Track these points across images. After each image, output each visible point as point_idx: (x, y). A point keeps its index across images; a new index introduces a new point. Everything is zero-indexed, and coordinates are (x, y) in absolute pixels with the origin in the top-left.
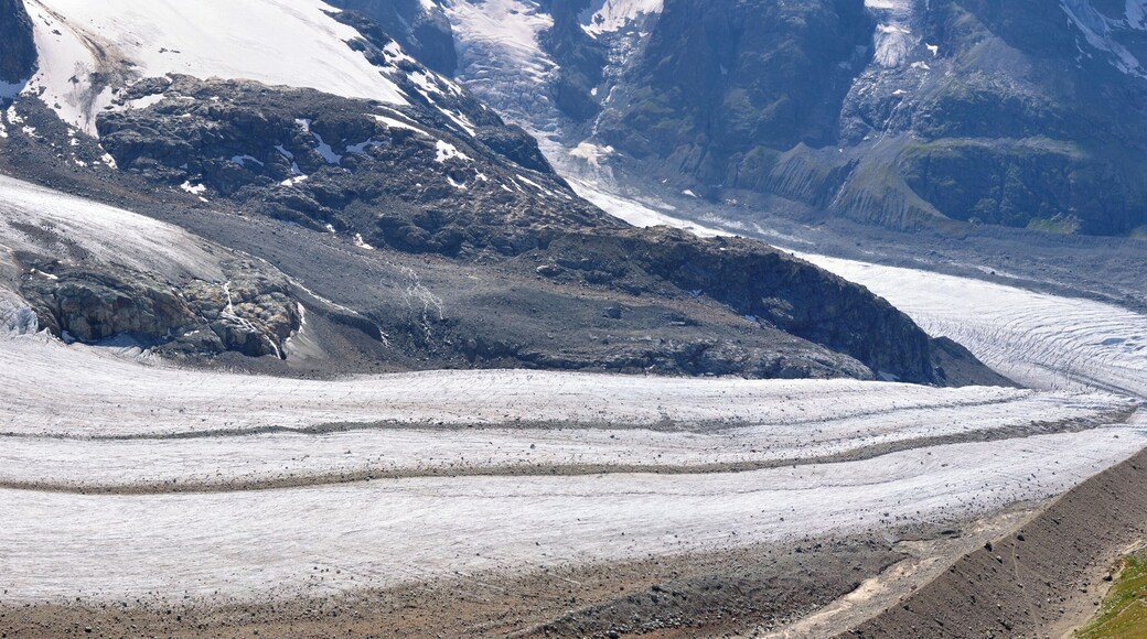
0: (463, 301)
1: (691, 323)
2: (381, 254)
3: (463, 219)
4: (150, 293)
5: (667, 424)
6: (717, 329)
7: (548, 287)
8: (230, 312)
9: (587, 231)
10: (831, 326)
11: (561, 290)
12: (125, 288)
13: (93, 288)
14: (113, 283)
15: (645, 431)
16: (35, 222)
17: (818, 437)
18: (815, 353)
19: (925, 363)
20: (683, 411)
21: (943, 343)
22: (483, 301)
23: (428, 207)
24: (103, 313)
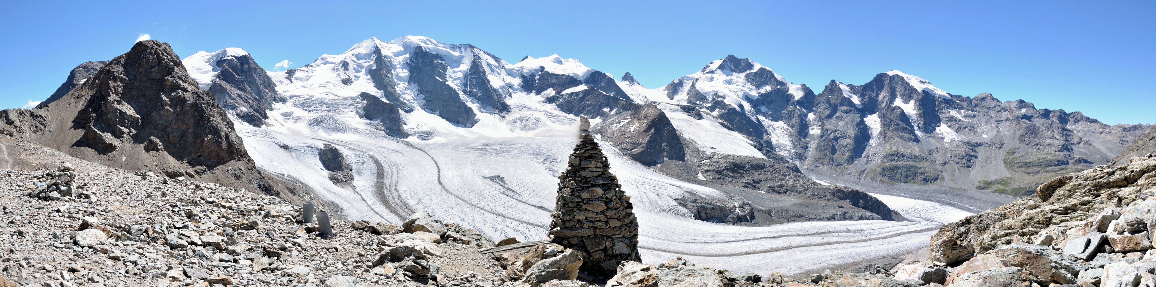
0: (791, 205)
1: (842, 207)
2: (769, 195)
3: (788, 185)
4: (719, 206)
5: (849, 231)
6: (847, 208)
7: (808, 201)
8: (737, 210)
9: (816, 187)
10: (870, 207)
11: (812, 201)
12: (713, 205)
13: (706, 205)
14: (710, 204)
15: (844, 233)
16: (689, 191)
17: (880, 232)
18: (868, 214)
19: (890, 216)
20: (850, 228)
21: (893, 211)
22: (795, 205)
23: (779, 183)
24: (708, 211)
